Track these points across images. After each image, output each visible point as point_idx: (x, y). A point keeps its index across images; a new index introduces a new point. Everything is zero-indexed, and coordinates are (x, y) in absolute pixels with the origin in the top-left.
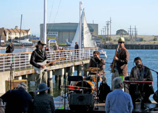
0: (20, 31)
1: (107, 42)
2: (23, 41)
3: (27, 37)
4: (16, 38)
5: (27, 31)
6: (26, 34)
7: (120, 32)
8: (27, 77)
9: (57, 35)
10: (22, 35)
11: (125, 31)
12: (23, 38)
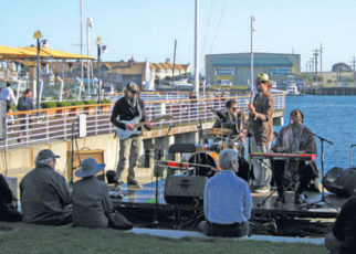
0: (174, 67)
1: (315, 84)
2: (177, 83)
3: (185, 76)
4: (168, 78)
5: (185, 67)
6: (183, 72)
7: (337, 67)
8: (153, 142)
9: (233, 73)
10: (177, 73)
11: (347, 66)
12: (178, 78)
